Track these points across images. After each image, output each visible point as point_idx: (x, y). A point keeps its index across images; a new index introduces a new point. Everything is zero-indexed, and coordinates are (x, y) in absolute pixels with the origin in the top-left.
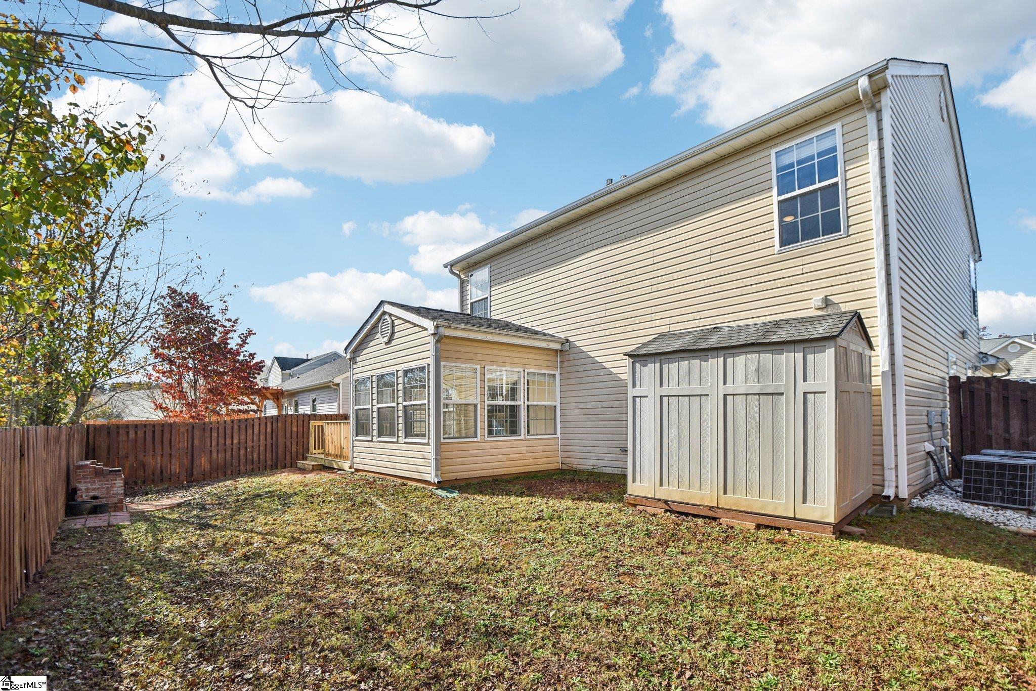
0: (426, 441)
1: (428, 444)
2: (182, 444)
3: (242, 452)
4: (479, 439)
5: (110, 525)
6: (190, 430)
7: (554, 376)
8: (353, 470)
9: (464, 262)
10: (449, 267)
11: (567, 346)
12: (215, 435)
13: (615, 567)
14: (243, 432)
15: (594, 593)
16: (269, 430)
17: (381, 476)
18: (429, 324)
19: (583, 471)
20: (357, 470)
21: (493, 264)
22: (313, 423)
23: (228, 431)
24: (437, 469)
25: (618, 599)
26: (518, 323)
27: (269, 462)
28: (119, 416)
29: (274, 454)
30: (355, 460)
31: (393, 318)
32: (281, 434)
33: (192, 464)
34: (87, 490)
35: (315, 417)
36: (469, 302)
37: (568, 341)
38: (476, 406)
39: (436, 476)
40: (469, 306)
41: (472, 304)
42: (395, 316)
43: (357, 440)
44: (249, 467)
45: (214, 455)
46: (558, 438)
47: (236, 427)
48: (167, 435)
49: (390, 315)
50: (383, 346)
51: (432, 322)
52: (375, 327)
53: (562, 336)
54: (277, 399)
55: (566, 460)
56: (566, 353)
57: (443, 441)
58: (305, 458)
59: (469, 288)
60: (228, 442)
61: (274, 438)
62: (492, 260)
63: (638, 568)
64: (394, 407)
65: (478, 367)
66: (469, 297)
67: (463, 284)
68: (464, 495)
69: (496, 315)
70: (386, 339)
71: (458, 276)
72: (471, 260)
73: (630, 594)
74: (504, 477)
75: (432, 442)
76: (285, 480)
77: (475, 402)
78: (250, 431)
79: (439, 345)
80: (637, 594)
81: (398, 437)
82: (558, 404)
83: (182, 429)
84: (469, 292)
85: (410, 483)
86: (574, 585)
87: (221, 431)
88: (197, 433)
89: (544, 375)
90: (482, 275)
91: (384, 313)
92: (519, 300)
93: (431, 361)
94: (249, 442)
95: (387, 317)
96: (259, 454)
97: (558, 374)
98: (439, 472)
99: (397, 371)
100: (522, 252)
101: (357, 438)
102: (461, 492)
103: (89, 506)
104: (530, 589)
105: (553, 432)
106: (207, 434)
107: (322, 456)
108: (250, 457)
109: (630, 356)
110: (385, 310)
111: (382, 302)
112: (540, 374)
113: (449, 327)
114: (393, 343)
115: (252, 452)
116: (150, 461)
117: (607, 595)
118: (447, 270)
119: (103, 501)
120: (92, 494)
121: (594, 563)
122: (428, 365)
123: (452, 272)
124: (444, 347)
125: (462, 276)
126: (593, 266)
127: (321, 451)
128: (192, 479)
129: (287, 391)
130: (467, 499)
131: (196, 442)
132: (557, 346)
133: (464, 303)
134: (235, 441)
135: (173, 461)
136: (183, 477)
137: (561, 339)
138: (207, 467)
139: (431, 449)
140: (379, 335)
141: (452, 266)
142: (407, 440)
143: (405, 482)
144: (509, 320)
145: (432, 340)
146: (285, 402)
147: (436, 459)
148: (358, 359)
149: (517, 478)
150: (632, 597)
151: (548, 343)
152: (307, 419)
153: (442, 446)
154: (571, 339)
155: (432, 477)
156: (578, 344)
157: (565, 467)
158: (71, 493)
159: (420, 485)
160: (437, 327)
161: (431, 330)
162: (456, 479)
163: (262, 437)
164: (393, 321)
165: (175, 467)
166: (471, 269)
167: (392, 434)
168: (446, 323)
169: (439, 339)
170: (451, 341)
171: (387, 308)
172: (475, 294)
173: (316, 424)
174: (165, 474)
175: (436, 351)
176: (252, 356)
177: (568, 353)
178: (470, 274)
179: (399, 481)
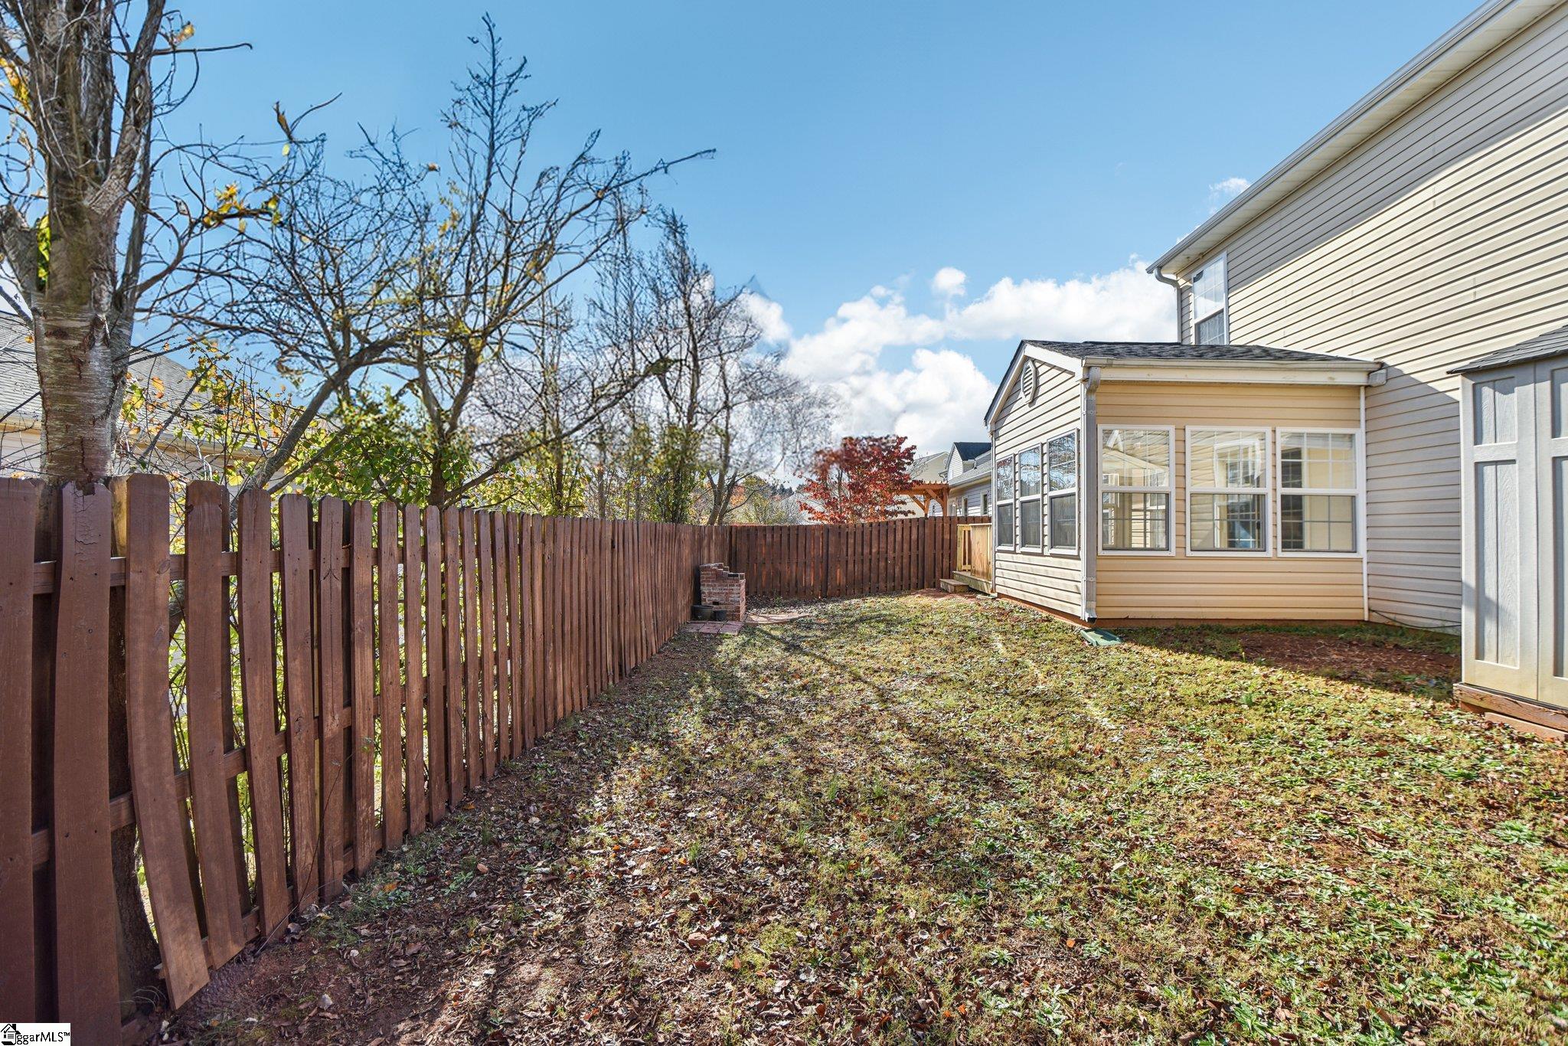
0: (1074, 552)
1: (1077, 558)
2: (816, 551)
3: (882, 564)
4: (1173, 552)
5: (718, 634)
6: (825, 535)
7: (1351, 437)
8: (996, 595)
9: (1181, 258)
10: (1155, 271)
11: (1379, 378)
12: (851, 541)
13: (1324, 821)
14: (883, 539)
15: (1237, 856)
16: (914, 537)
17: (1023, 605)
18: (1075, 364)
19: (1415, 630)
20: (1000, 595)
21: (1230, 249)
22: (962, 528)
23: (866, 538)
24: (1088, 599)
25: (1281, 884)
26: (1279, 346)
27: (914, 580)
28: (794, 519)
29: (920, 570)
30: (998, 581)
31: (1037, 365)
32: (929, 541)
33: (827, 576)
34: (710, 593)
35: (967, 520)
36: (1192, 323)
37: (1382, 365)
38: (1167, 495)
39: (1088, 609)
40: (1193, 331)
41: (1198, 325)
42: (1039, 361)
43: (999, 551)
44: (890, 584)
45: (851, 566)
46: (1360, 560)
47: (875, 532)
48: (802, 540)
49: (1034, 361)
50: (1027, 408)
51: (1079, 361)
52: (1016, 382)
53: (1370, 357)
54: (942, 498)
55: (1377, 605)
56: (1379, 390)
57: (1101, 552)
58: (950, 576)
59: (1191, 299)
60: (866, 551)
61: (921, 548)
62: (1226, 244)
63: (1382, 838)
64: (1038, 500)
65: (1171, 429)
66: (1192, 315)
67: (1182, 294)
68: (1126, 646)
69: (1239, 338)
70: (1029, 398)
71: (1174, 283)
72: (1193, 251)
73: (1317, 884)
74: (1225, 624)
75: (1083, 554)
76: (914, 602)
77: (1167, 490)
78: (891, 538)
79: (1093, 397)
80: (1335, 890)
81: (1044, 546)
82: (1360, 491)
83: (817, 533)
84: (1192, 307)
85: (1058, 619)
86: (1204, 830)
87: (859, 536)
88: (833, 538)
89: (1325, 436)
90: (1216, 271)
91: (1027, 359)
92: (1282, 304)
93: (1081, 425)
94: (890, 553)
95: (1030, 364)
96: (902, 569)
97: (1360, 434)
98: (1093, 604)
99: (1043, 445)
100: (1284, 213)
101: (1000, 548)
102: (1124, 639)
103: (709, 611)
104: (1117, 816)
105: (1349, 548)
106: (843, 540)
107: (968, 574)
108: (890, 571)
109: (1466, 373)
110: (1027, 354)
111: (1023, 343)
112: (1310, 435)
113: (1110, 366)
114: (1039, 402)
115: (894, 566)
116: (785, 568)
117: (1263, 871)
118: (1153, 276)
119: (723, 608)
120: (713, 599)
121: (1277, 802)
122: (1079, 430)
123: (1160, 278)
124: (1102, 400)
125: (1181, 282)
126: (1439, 200)
127: (968, 567)
128: (828, 593)
129: (954, 486)
130: (1128, 650)
131: (831, 550)
132: (1360, 379)
133: (1185, 327)
134: (874, 550)
135: (808, 570)
136: (817, 591)
137: (1370, 363)
138: (843, 581)
139: (1081, 565)
140: (1022, 394)
141: (1160, 268)
142: (1055, 551)
143: (1052, 616)
144: (1262, 343)
145: (1081, 390)
146: (951, 502)
147: (1087, 582)
148: (1001, 432)
149: (1256, 628)
150: (1315, 892)
151: (1330, 374)
152: (954, 522)
153: (1100, 562)
154: (1389, 361)
155: (1081, 612)
156: (1406, 369)
157: (1376, 618)
158: (697, 595)
159: (1069, 622)
160: (1088, 368)
161: (1080, 374)
162: (1127, 618)
163: (906, 546)
164: (1036, 368)
165: (810, 578)
166: (1195, 265)
167: (1036, 543)
168: (1103, 360)
169: (1092, 386)
170: (1117, 389)
171: (1030, 351)
172: (1202, 306)
173: (967, 529)
174: (799, 586)
175: (1089, 406)
176: (901, 440)
177: (1383, 389)
178: (1194, 275)
179: (1045, 614)
